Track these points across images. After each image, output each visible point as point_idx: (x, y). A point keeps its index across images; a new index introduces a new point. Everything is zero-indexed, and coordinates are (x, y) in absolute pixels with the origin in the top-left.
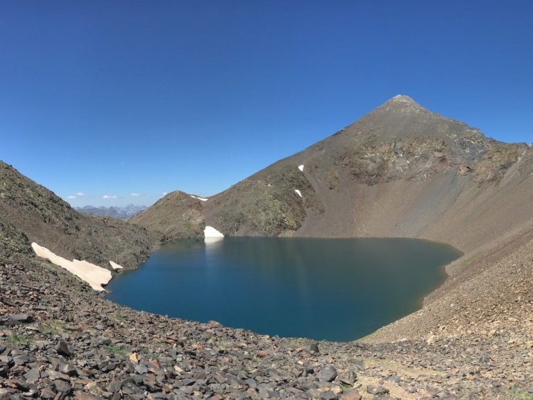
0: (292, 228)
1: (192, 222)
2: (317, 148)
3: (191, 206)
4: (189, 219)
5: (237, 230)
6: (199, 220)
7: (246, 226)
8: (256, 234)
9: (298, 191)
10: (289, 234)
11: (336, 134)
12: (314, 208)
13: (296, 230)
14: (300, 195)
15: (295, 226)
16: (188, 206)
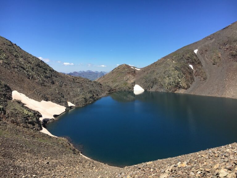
0: (184, 88)
1: (128, 82)
2: (209, 39)
3: (130, 73)
4: (127, 80)
5: (152, 88)
6: (132, 81)
7: (157, 86)
8: (162, 90)
9: (191, 66)
10: (181, 91)
11: (224, 29)
12: (200, 77)
13: (186, 89)
14: (192, 68)
15: (186, 87)
16: (128, 73)
